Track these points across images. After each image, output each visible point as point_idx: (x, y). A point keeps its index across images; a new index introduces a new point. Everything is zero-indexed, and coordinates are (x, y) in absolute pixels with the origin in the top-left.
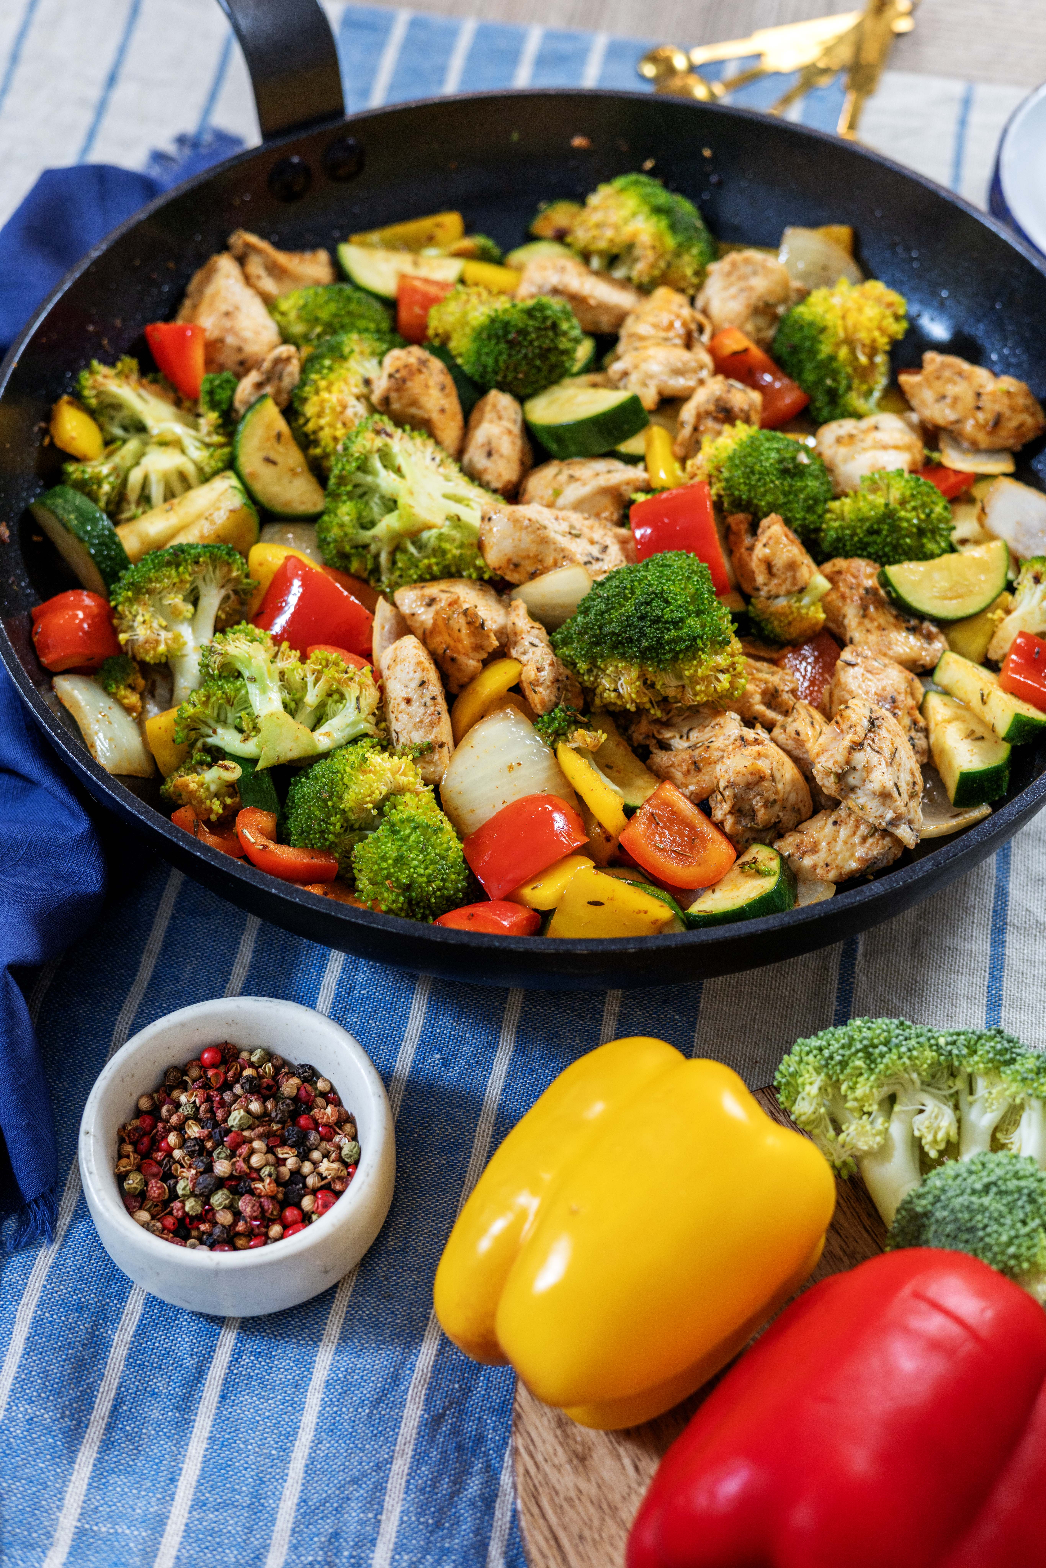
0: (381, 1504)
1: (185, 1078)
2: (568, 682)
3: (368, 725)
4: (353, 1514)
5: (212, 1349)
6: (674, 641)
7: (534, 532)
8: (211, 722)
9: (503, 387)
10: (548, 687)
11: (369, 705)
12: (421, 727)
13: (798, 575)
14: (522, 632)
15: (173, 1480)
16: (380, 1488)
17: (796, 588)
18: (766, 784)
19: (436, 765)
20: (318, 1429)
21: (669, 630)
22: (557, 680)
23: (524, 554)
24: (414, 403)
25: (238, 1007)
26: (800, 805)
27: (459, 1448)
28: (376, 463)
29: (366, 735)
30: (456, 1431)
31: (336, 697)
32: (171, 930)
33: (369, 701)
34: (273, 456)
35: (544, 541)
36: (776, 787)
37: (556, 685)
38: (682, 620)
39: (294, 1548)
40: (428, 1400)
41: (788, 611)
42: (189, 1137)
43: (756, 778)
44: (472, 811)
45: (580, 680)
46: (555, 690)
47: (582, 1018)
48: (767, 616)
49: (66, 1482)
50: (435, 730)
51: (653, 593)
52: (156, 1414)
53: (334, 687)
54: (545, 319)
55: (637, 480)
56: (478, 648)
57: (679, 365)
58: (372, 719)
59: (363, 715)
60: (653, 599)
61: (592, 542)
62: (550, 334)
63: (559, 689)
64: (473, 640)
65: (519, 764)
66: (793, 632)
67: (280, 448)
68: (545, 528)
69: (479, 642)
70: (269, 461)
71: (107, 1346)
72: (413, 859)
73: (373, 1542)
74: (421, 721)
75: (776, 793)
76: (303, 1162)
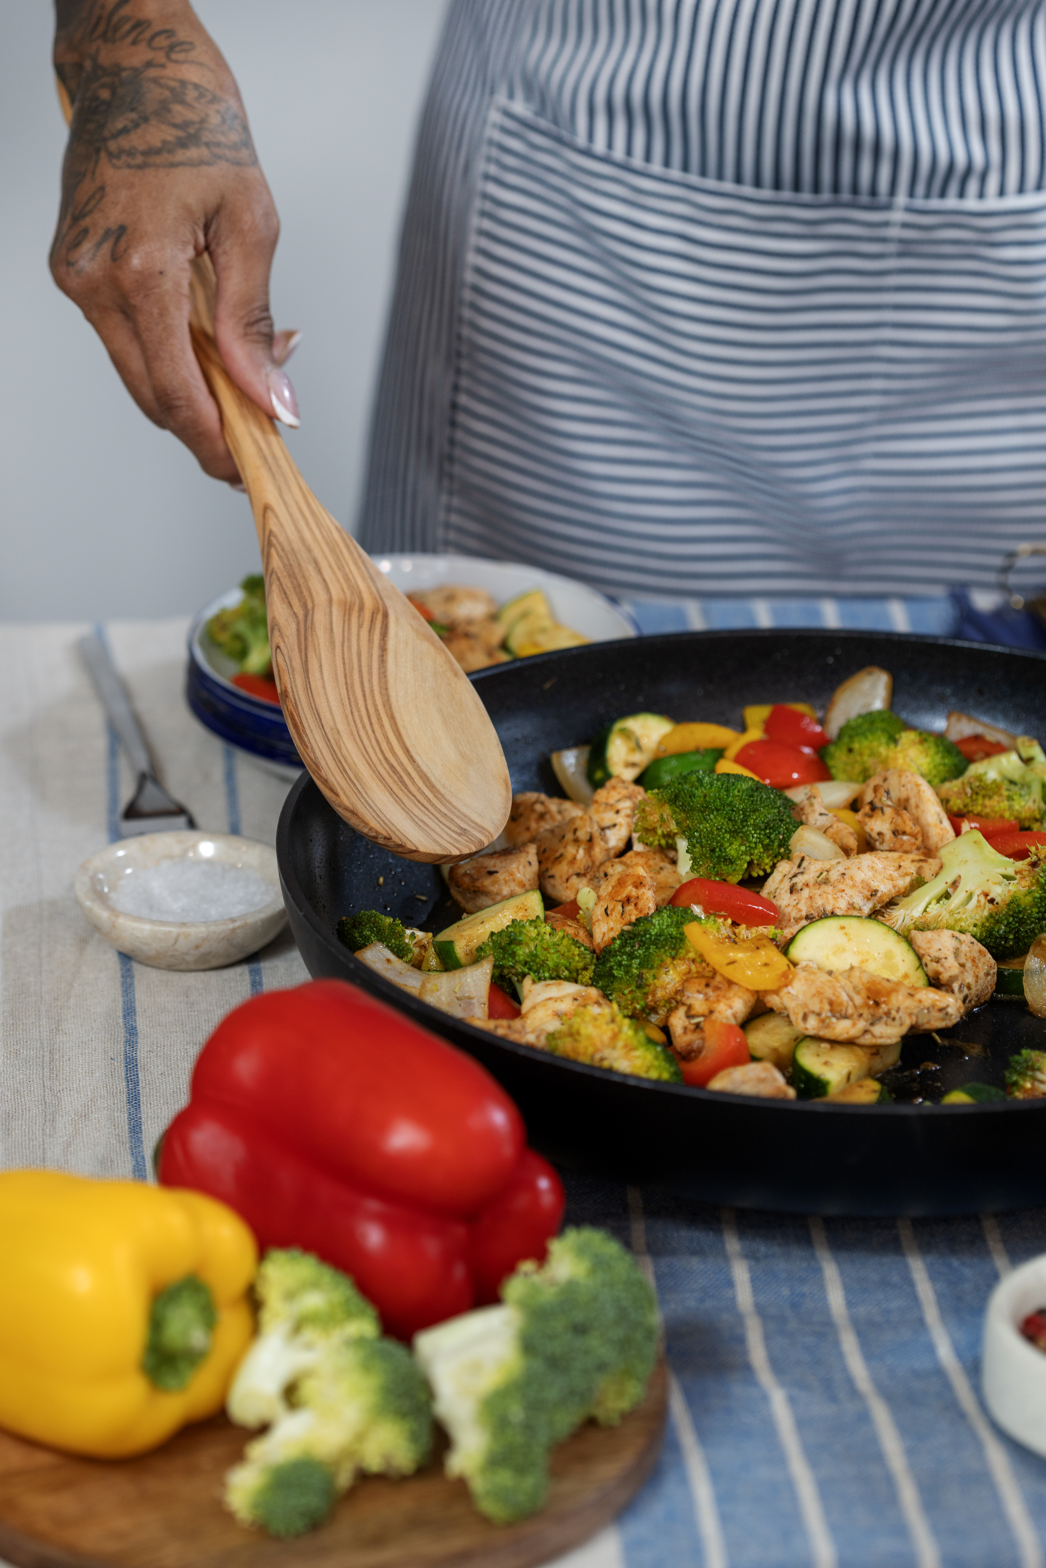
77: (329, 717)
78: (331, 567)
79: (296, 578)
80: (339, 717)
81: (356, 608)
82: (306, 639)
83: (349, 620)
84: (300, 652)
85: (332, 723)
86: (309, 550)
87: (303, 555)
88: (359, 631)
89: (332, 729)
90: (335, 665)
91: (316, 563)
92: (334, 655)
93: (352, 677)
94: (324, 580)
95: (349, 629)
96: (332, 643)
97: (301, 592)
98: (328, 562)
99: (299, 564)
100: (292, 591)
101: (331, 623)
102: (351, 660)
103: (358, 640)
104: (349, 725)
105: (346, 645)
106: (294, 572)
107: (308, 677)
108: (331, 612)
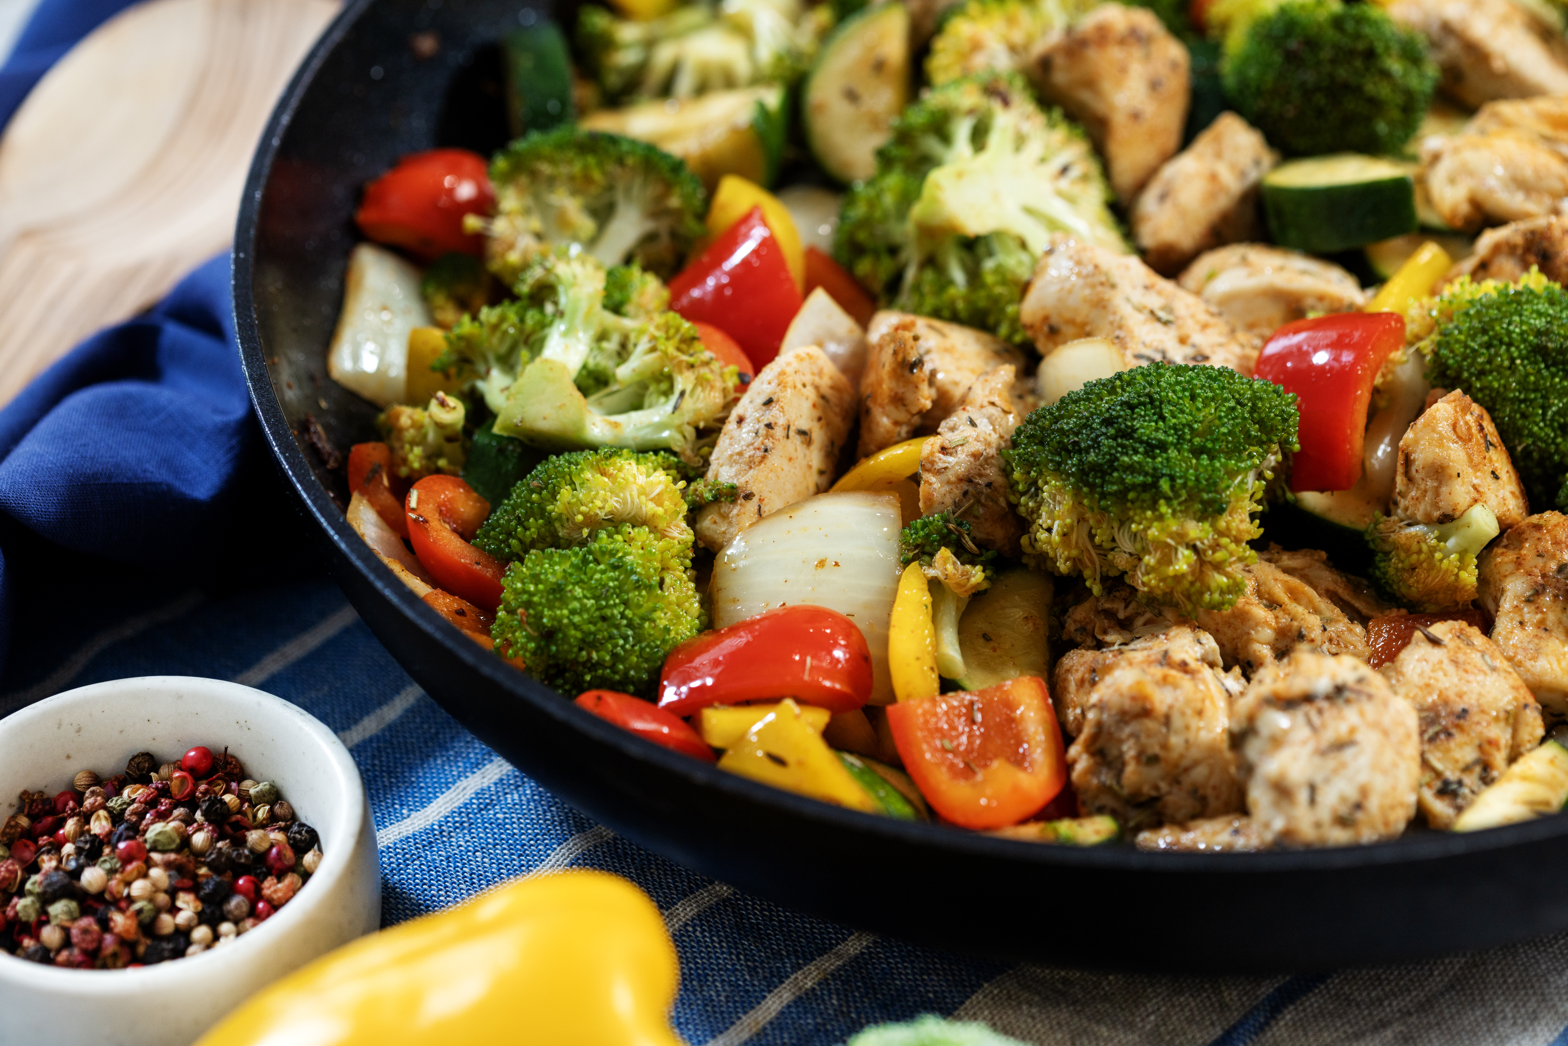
1: (153, 774)
2: (986, 491)
3: (678, 437)
6: (1131, 469)
7: (1093, 286)
8: (491, 358)
9: (1256, 121)
10: (949, 482)
11: (696, 411)
12: (736, 462)
13: (1444, 490)
14: (971, 403)
17: (1436, 514)
18: (1150, 724)
19: (730, 523)
21: (1136, 452)
22: (969, 480)
23: (1068, 315)
24: (1091, 83)
25: (259, 704)
26: (1209, 792)
28: (962, 130)
29: (669, 450)
31: (664, 386)
32: (331, 644)
33: (700, 405)
34: (859, 90)
35: (1101, 305)
36: (1166, 737)
37: (965, 486)
38: (1163, 446)
41: (1415, 547)
42: (89, 831)
43: (1137, 708)
44: (735, 601)
45: (1013, 499)
46: (957, 492)
47: (753, 971)
48: (1387, 548)
50: (751, 472)
51: (1149, 395)
53: (666, 370)
54: (1358, 36)
55: (1340, 300)
56: (898, 400)
57: (1528, 173)
58: (690, 432)
59: (677, 420)
60: (1144, 404)
61: (1183, 341)
62: (1358, 63)
63: (965, 494)
64: (893, 385)
65: (837, 564)
66: (1414, 586)
67: (875, 82)
68: (1113, 286)
69: (901, 390)
70: (852, 96)
72: (576, 599)
74: (740, 454)
75: (1165, 746)
76: (200, 923)
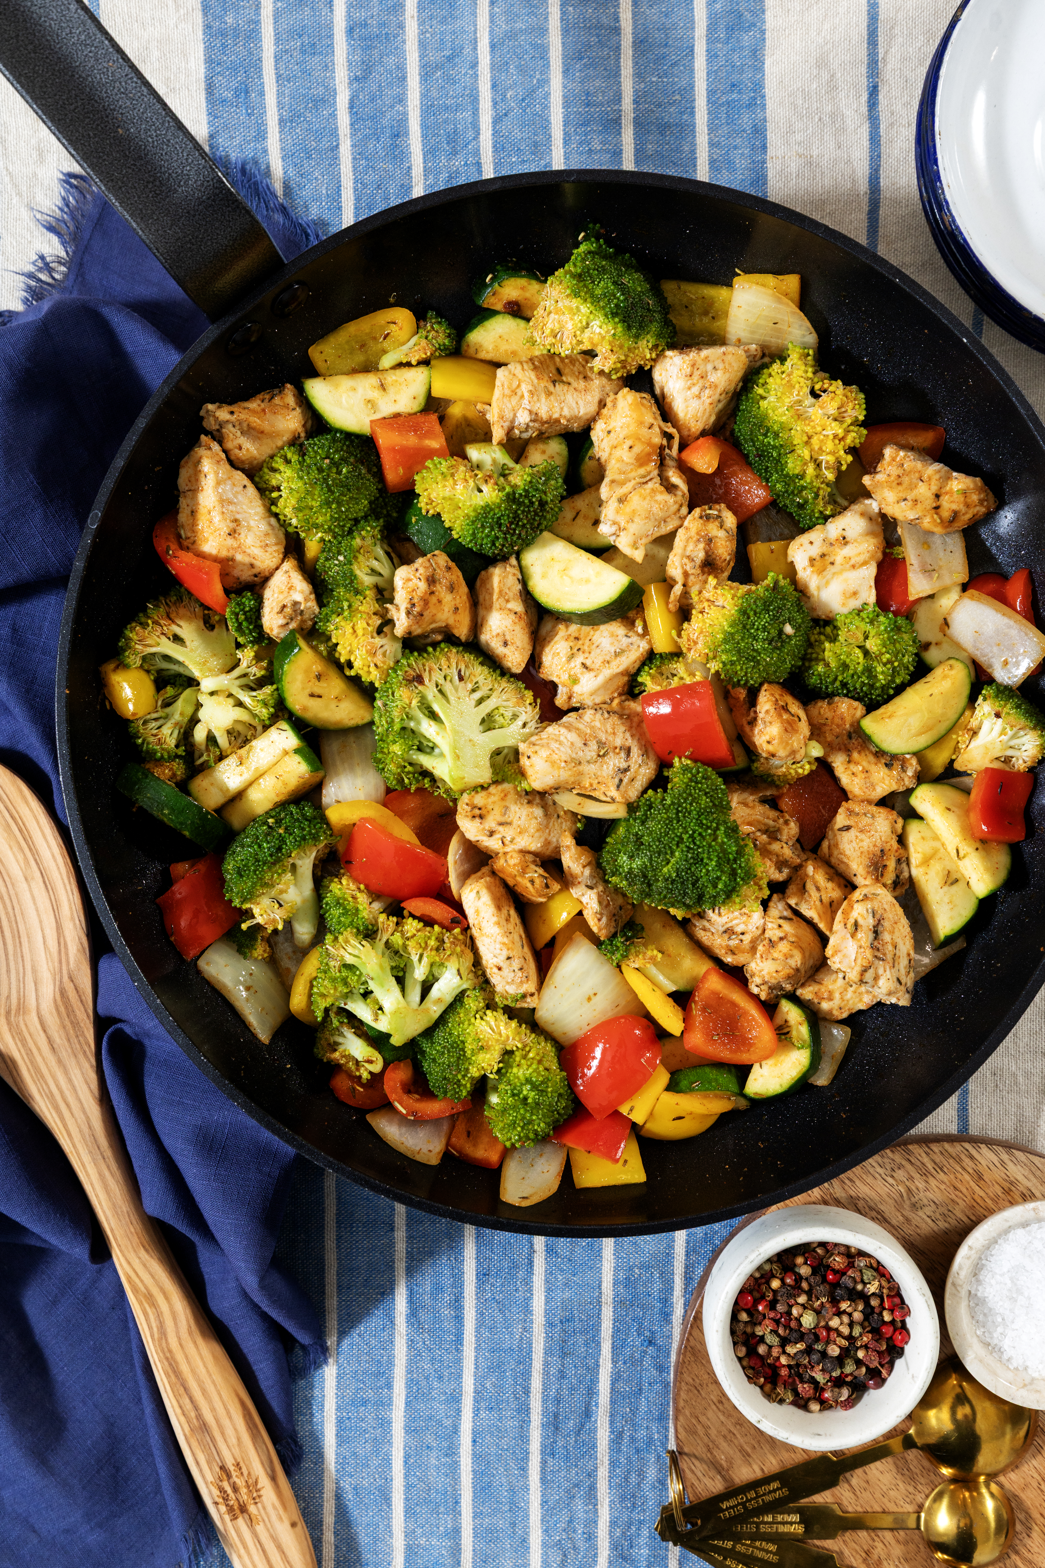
0: (595, 1498)
4: (579, 1505)
5: (459, 1411)
15: (457, 1503)
16: (593, 1488)
20: (543, 1452)
27: (638, 1451)
30: (633, 1439)
34: (317, 691)
39: (546, 1531)
40: (612, 1422)
49: (389, 1519)
52: (434, 1461)
65: (595, 993)
67: (323, 684)
70: (314, 695)
71: (390, 1423)
73: (596, 1522)
77: (36, 892)
78: (39, 1049)
79: (72, 1022)
80: (26, 897)
81: (13, 1012)
82: (60, 962)
83: (19, 999)
84: (65, 944)
85: (33, 885)
86: (60, 1061)
87: (64, 1054)
88: (10, 993)
89: (33, 878)
90: (31, 951)
91: (53, 1049)
92: (32, 960)
93: (15, 946)
94: (45, 1031)
95: (18, 992)
96: (34, 971)
97: (66, 1008)
98: (41, 1055)
99: (69, 1040)
100: (75, 1006)
101: (36, 990)
102: (16, 963)
103: (10, 984)
104: (16, 894)
105: (21, 975)
106: (74, 1030)
107: (57, 922)
108: (37, 1000)
